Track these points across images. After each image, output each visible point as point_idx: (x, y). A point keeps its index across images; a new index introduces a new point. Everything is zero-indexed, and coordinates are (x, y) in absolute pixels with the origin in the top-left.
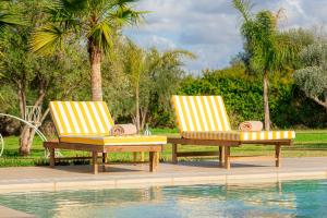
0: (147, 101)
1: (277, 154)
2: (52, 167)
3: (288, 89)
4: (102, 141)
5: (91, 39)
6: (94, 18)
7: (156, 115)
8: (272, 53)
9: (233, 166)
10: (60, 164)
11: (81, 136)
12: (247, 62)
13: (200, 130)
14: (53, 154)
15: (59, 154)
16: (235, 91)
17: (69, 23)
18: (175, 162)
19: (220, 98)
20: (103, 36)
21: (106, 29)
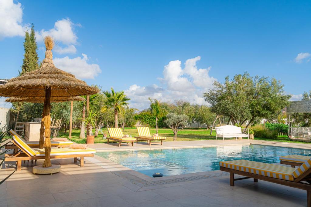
0: (125, 120)
1: (162, 142)
2: (108, 144)
3: (161, 118)
4: (121, 139)
5: (115, 109)
6: (116, 104)
7: (127, 124)
8: (158, 111)
9: (152, 144)
10: (110, 143)
11: (115, 137)
12: (151, 110)
13: (143, 135)
14: (108, 140)
15: (110, 140)
16: (148, 118)
17: (110, 105)
18: (137, 143)
19: (148, 127)
20: (119, 109)
21: (119, 107)
